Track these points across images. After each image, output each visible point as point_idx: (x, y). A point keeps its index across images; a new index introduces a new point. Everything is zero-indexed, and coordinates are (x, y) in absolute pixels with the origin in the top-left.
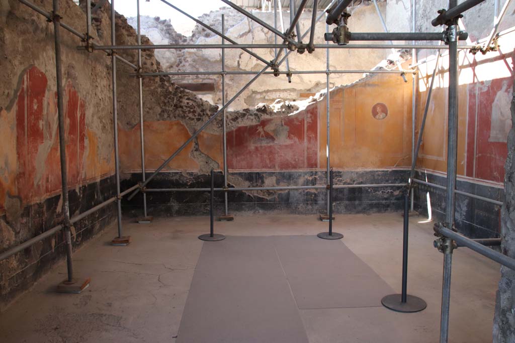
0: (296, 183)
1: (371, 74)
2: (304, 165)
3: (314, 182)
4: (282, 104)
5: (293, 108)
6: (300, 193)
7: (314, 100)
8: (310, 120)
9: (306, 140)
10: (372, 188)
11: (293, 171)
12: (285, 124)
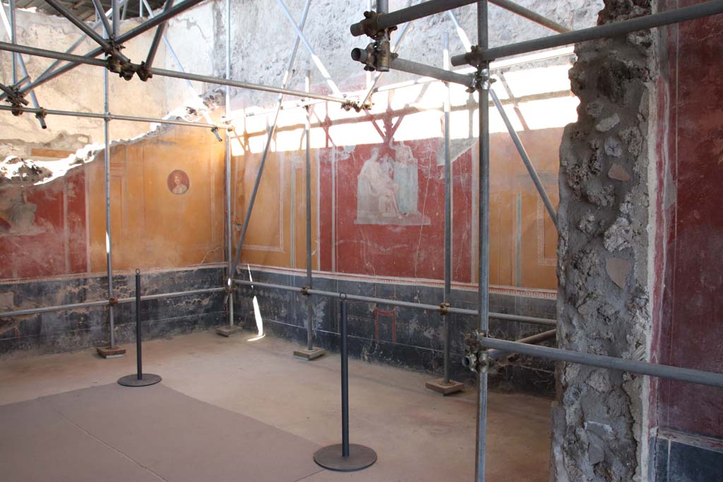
0: (51, 301)
1: (165, 126)
2: (65, 269)
3: (82, 297)
4: (20, 164)
5: (41, 172)
6: (59, 318)
7: (79, 161)
8: (72, 194)
9: (66, 227)
10: (172, 297)
11: (45, 280)
12: (29, 200)
